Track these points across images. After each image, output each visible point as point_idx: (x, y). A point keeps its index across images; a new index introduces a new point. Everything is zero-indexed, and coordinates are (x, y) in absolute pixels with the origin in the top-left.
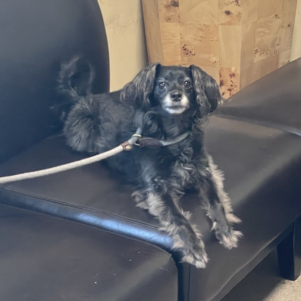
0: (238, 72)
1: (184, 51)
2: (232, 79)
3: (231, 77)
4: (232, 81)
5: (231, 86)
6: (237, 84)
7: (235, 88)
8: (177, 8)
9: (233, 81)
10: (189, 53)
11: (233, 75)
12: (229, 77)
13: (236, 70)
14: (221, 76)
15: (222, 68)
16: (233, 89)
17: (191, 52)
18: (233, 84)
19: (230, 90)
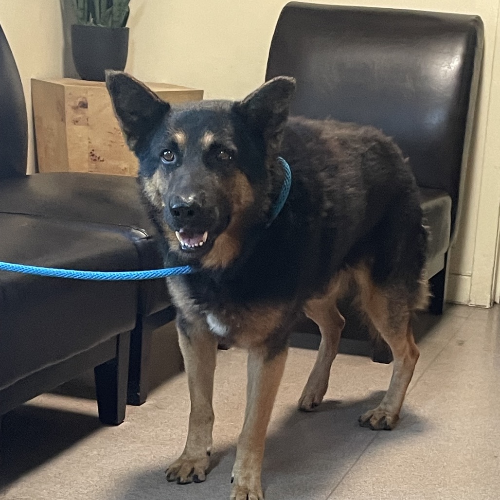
1: (92, 157)
8: (86, 109)
10: (97, 159)
17: (99, 158)
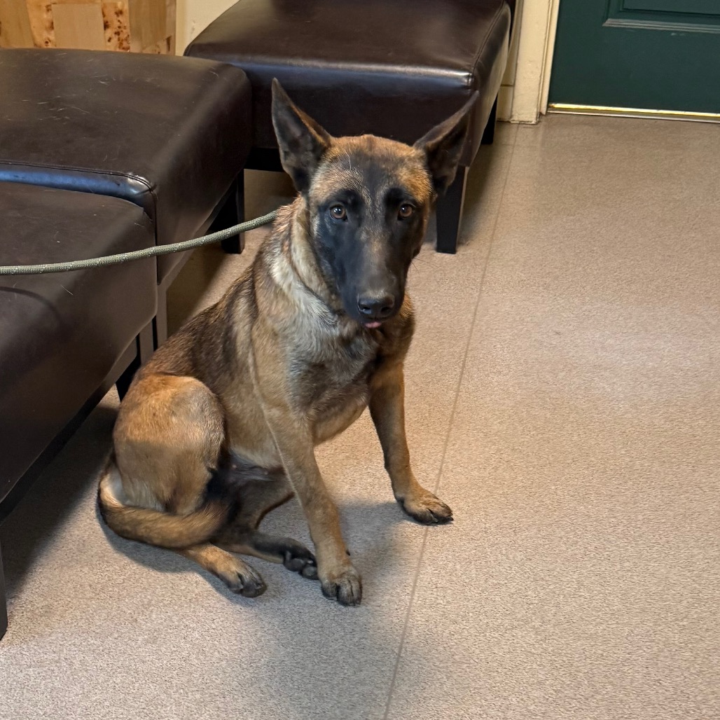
0: (126, 7)
2: (120, 18)
3: (118, 16)
4: (119, 21)
5: (119, 27)
6: (126, 25)
7: (124, 31)
9: (121, 20)
11: (120, 13)
12: (116, 16)
13: (123, 6)
14: (104, 16)
15: (104, 4)
16: (122, 31)
18: (121, 25)
19: (117, 33)
